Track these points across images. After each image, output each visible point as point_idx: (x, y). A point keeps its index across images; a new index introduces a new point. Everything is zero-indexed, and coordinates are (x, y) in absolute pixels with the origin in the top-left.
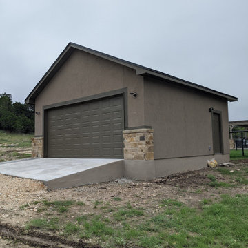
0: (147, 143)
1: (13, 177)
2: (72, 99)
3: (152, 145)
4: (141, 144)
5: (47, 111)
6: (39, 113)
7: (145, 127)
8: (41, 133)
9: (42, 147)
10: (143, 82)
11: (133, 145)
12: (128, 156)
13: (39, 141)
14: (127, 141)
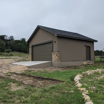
0: (58, 56)
1: (21, 65)
2: (39, 43)
3: (60, 57)
4: (56, 57)
5: (32, 46)
6: (30, 47)
7: (58, 52)
8: (31, 54)
9: (31, 58)
10: (57, 38)
11: (55, 57)
12: (53, 60)
13: (30, 56)
14: (53, 56)
